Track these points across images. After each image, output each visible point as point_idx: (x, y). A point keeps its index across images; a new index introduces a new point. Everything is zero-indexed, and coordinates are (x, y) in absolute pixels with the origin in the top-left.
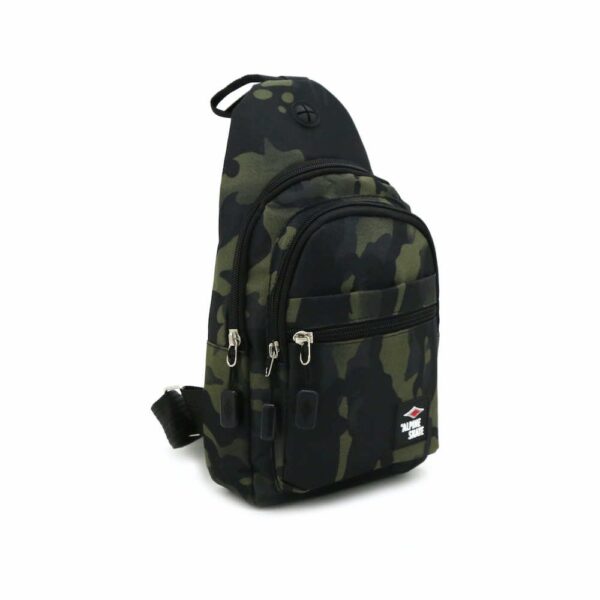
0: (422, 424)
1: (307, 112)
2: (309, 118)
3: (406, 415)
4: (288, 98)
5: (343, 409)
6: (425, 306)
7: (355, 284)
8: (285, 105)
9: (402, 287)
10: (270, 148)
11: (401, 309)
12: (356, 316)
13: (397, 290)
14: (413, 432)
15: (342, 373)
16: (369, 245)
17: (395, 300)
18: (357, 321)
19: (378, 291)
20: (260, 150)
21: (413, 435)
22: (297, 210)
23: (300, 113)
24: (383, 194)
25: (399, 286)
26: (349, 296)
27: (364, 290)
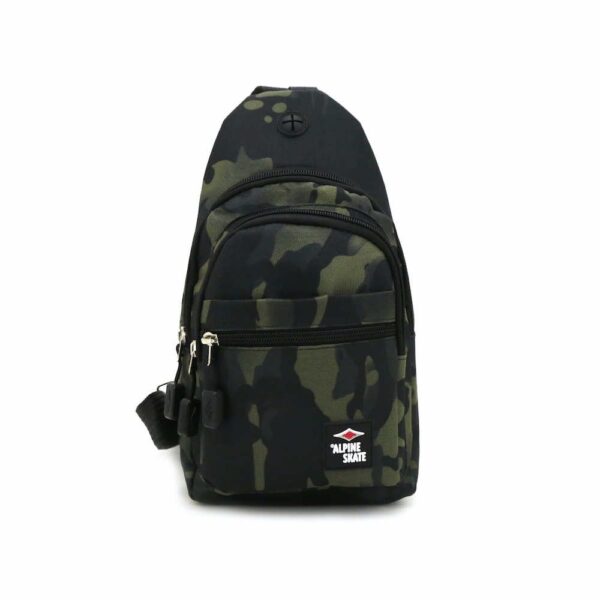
0: (362, 450)
1: (293, 121)
2: (293, 128)
3: (336, 436)
4: (279, 108)
5: (254, 416)
6: (363, 323)
7: (266, 291)
8: (273, 115)
9: (322, 299)
10: (242, 156)
11: (323, 322)
12: (264, 323)
13: (315, 302)
14: (350, 456)
15: (250, 379)
16: (289, 254)
17: (315, 313)
18: (265, 329)
19: (289, 301)
20: (233, 159)
21: (348, 459)
22: (238, 216)
23: (284, 122)
24: (344, 203)
25: (317, 298)
26: (255, 303)
27: (275, 297)
